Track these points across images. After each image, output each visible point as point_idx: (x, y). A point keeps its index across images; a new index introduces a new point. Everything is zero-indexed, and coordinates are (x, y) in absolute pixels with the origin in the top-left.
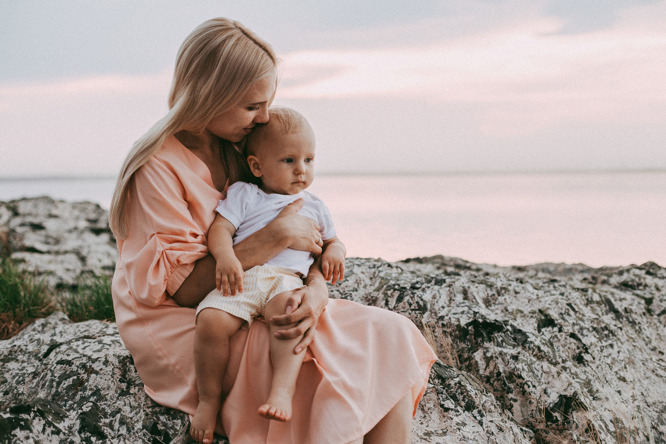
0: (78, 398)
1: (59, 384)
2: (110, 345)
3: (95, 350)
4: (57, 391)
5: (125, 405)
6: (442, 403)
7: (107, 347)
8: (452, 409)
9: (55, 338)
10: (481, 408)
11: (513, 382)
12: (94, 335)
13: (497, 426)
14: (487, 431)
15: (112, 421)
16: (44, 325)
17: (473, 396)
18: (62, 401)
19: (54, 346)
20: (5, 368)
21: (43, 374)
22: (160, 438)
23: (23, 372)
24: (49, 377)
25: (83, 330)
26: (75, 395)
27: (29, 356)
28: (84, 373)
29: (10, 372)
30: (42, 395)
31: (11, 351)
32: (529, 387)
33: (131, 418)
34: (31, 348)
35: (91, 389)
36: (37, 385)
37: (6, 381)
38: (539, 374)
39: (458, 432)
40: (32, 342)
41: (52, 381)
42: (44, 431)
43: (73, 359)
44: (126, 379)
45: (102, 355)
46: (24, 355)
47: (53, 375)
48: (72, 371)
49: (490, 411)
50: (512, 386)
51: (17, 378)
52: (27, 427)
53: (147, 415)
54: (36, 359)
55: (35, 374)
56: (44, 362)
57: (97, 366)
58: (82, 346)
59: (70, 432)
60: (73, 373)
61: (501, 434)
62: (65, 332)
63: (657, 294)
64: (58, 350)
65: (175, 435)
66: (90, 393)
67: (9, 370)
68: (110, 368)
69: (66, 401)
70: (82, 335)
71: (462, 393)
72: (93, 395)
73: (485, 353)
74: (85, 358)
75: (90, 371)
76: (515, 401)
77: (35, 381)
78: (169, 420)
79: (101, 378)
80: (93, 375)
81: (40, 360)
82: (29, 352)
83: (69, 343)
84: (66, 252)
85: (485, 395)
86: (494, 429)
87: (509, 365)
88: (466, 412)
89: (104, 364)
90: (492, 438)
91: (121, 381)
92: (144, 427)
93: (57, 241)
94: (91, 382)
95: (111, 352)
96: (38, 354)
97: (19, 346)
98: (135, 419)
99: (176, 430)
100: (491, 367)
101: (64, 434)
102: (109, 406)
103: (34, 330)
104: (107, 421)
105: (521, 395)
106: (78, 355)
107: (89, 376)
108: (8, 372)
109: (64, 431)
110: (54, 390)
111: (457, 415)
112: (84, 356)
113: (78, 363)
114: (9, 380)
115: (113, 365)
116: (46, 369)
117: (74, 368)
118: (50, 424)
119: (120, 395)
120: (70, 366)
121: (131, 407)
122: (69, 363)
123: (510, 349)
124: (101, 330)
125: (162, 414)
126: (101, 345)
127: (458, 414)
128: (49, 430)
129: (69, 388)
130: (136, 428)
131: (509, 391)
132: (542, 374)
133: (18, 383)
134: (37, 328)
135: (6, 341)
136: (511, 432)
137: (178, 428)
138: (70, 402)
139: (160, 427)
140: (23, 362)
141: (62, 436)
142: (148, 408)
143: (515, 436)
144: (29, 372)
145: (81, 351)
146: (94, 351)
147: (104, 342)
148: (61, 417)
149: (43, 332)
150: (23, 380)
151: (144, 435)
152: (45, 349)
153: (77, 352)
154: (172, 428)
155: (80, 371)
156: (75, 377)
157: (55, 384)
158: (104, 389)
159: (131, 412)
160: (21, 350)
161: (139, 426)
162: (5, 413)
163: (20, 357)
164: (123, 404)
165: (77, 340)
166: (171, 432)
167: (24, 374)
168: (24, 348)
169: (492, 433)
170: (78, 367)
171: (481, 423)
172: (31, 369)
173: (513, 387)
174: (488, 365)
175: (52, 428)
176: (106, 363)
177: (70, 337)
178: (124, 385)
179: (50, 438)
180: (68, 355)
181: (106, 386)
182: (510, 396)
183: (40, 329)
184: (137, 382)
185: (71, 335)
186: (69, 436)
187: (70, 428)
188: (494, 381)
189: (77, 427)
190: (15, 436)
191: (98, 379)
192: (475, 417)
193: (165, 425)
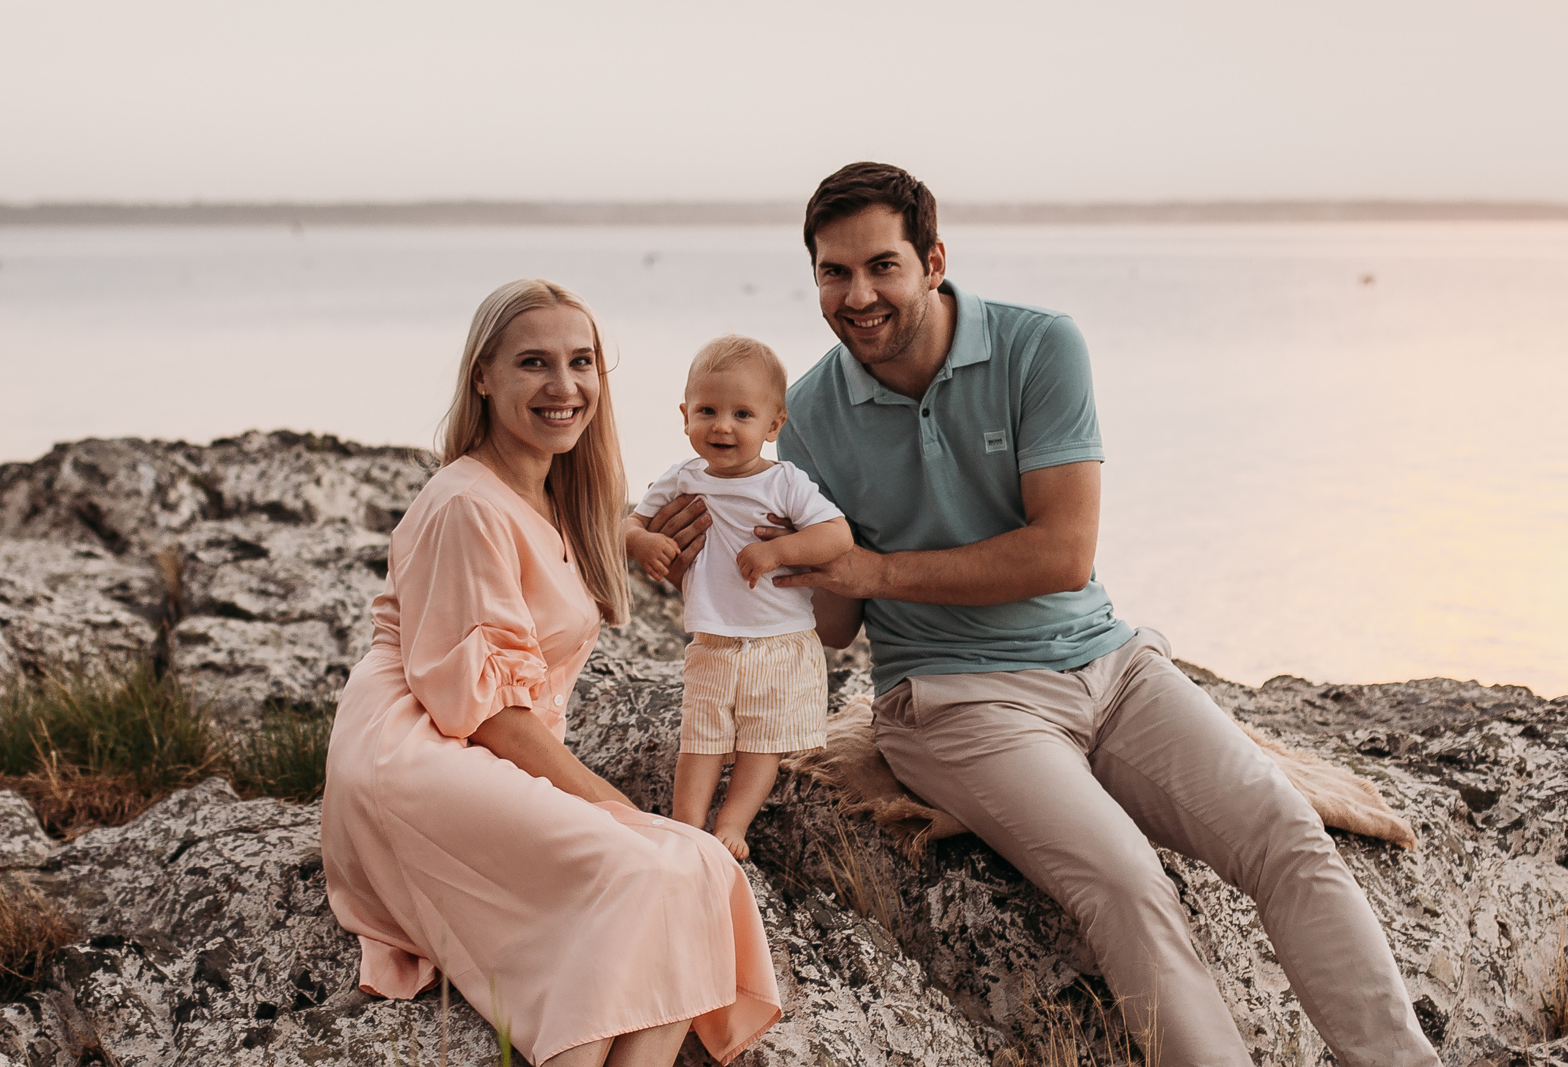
0: (210, 929)
1: (184, 907)
2: (275, 846)
3: (249, 852)
4: (180, 919)
5: (273, 943)
6: (798, 968)
7: (269, 848)
8: (812, 981)
9: (193, 828)
10: (878, 983)
11: (991, 945)
12: (256, 826)
13: (896, 1014)
14: (874, 1023)
15: (249, 967)
16: (182, 804)
17: (867, 962)
18: (186, 936)
19: (189, 842)
20: (106, 877)
21: (164, 890)
22: (312, 995)
23: (132, 886)
24: (170, 896)
25: (240, 816)
26: (206, 926)
27: (148, 858)
28: (226, 891)
29: (114, 885)
30: (157, 925)
31: (118, 849)
32: (1020, 955)
33: (277, 964)
34: (152, 845)
35: (231, 918)
36: (153, 909)
37: (105, 900)
38: (1052, 935)
39: (812, 1018)
40: (156, 834)
41: (175, 902)
42: (140, 975)
43: (212, 867)
44: (288, 902)
45: (258, 861)
46: (139, 856)
47: (177, 893)
48: (207, 888)
49: (894, 990)
50: (988, 952)
51: (123, 895)
52: (114, 968)
53: (298, 958)
54: (157, 864)
55: (153, 890)
56: (169, 870)
57: (245, 880)
58: (231, 846)
59: (180, 980)
60: (209, 890)
61: (902, 1029)
62: (211, 819)
63: (1516, 782)
64: (193, 850)
65: (333, 990)
66: (230, 923)
67: (113, 881)
68: (265, 884)
69: (193, 935)
70: (235, 825)
71: (849, 956)
72: (232, 926)
73: (944, 890)
74: (230, 866)
75: (234, 887)
76: (995, 980)
77: (152, 902)
78: (332, 969)
79: (249, 900)
80: (238, 895)
81: (164, 866)
82: (149, 852)
83: (212, 838)
84: (304, 617)
85: (899, 962)
86: (888, 1019)
87: (984, 915)
88: (846, 989)
89: (257, 877)
90: (881, 1033)
91: (279, 906)
92: (291, 976)
93: (288, 590)
94: (232, 906)
95: (273, 858)
96: (163, 855)
97: (133, 841)
98: (282, 965)
99: (336, 984)
100: (952, 916)
101: (171, 982)
102: (250, 944)
103: (166, 811)
104: (243, 967)
105: (1004, 969)
106: (221, 861)
107: (231, 896)
108: (110, 884)
109: (171, 977)
110: (176, 917)
111: (822, 992)
112: (230, 862)
113: (218, 875)
114: (110, 898)
115: (271, 879)
116: (170, 881)
117: (211, 882)
118: (150, 966)
119: (273, 928)
120: (206, 878)
121: (281, 946)
122: (204, 873)
123: (1000, 885)
124: (270, 818)
125: (323, 959)
126: (261, 845)
127: (824, 989)
128: (148, 975)
129: (199, 915)
130: (279, 978)
131: (982, 961)
132: (1057, 934)
133: (123, 903)
134: (172, 807)
135: (116, 829)
136: (928, 1029)
137: (339, 980)
138: (199, 938)
139: (315, 978)
140: (137, 868)
141: (167, 985)
142: (306, 949)
143: (934, 1036)
144: (143, 886)
145: (226, 853)
146: (248, 855)
147: (267, 839)
148: (169, 957)
149: (179, 815)
150: (132, 900)
151: (288, 988)
152: (174, 845)
153: (221, 855)
154: (332, 980)
155: (220, 887)
156: (211, 897)
157: (178, 907)
158: (251, 918)
159: (280, 954)
160: (136, 848)
161: (284, 975)
162: (82, 947)
163: (133, 860)
164: (270, 940)
165: (227, 834)
166: (328, 986)
167: (135, 888)
168: (141, 843)
169: (883, 1026)
170: (217, 880)
171: (865, 1008)
172: (147, 882)
173: (990, 954)
174: (945, 912)
175: (152, 973)
176: (260, 875)
177: (216, 828)
178: (282, 913)
179: (148, 988)
180: (206, 860)
181: (254, 913)
182: (984, 970)
183: (175, 809)
184: (304, 909)
185: (221, 824)
186: (179, 985)
187: (182, 974)
188: (955, 942)
189: (192, 973)
190: (95, 980)
191: (245, 901)
192: (858, 998)
193: (323, 975)
